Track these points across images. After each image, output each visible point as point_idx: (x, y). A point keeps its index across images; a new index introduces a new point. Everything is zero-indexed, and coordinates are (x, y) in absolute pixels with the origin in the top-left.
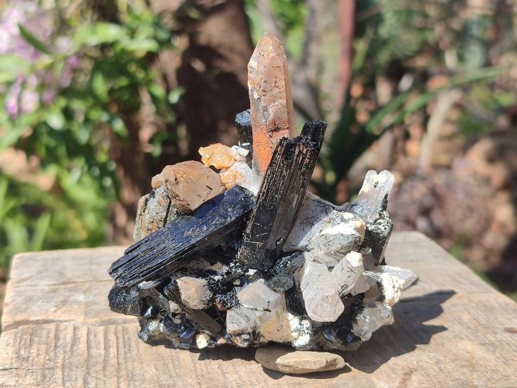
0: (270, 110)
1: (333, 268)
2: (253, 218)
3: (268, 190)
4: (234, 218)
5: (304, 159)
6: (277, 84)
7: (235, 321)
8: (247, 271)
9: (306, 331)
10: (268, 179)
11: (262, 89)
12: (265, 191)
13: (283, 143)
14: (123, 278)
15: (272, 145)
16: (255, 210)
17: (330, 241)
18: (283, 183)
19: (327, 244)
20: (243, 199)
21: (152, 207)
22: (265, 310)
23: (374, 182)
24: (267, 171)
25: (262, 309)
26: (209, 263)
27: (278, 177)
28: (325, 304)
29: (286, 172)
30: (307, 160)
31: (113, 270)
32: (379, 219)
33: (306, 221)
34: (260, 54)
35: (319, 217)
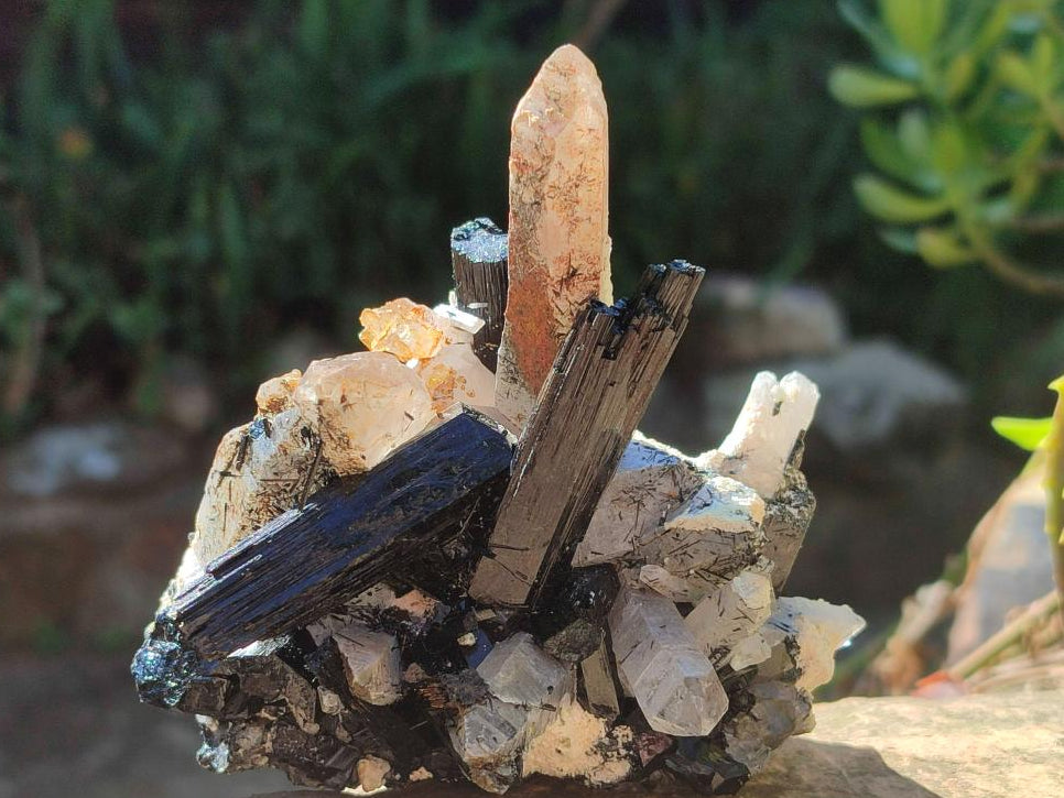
4: (467, 490)
7: (481, 737)
9: (623, 752)
17: (687, 546)
19: (680, 552)
20: (485, 444)
21: (264, 459)
22: (544, 707)
23: (773, 401)
25: (538, 704)
26: (393, 593)
28: (694, 697)
32: (785, 491)
33: (625, 496)
35: (656, 485)
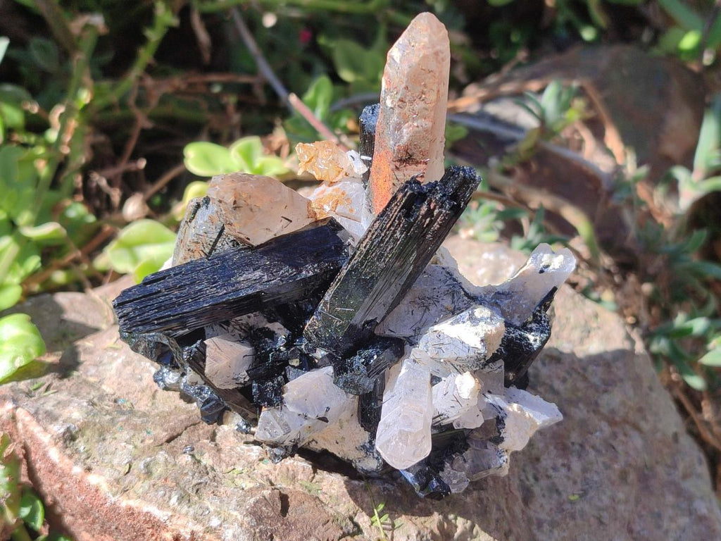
0: (405, 130)
1: (439, 380)
2: (338, 282)
3: (368, 251)
4: (311, 273)
5: (432, 223)
6: (424, 96)
7: (268, 428)
8: (314, 350)
10: (373, 234)
11: (399, 96)
12: (364, 250)
13: (407, 191)
14: (130, 319)
15: (396, 182)
16: (345, 272)
17: (443, 344)
18: (392, 248)
19: (438, 346)
20: (333, 248)
21: (200, 222)
22: (320, 419)
23: (543, 264)
24: (375, 222)
25: (314, 417)
26: (266, 319)
27: (387, 237)
28: (401, 444)
29: (401, 234)
30: (436, 226)
31: (119, 304)
32: (531, 323)
33: (419, 301)
34: (410, 43)
35: (440, 300)
